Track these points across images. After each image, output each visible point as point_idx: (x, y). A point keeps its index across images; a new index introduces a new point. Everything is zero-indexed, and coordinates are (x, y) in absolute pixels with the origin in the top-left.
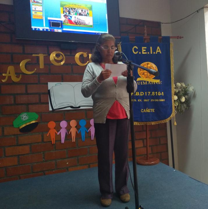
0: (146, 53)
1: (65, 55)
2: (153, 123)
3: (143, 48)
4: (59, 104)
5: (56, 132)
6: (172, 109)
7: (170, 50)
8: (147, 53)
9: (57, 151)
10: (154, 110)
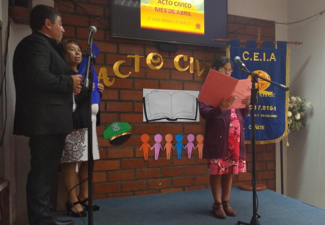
0: (258, 60)
1: (163, 58)
2: (262, 143)
3: (255, 54)
4: (154, 114)
5: (150, 147)
6: (285, 127)
7: (287, 57)
8: (260, 60)
9: (149, 169)
10: (264, 128)
